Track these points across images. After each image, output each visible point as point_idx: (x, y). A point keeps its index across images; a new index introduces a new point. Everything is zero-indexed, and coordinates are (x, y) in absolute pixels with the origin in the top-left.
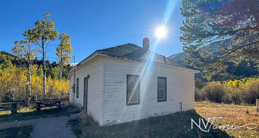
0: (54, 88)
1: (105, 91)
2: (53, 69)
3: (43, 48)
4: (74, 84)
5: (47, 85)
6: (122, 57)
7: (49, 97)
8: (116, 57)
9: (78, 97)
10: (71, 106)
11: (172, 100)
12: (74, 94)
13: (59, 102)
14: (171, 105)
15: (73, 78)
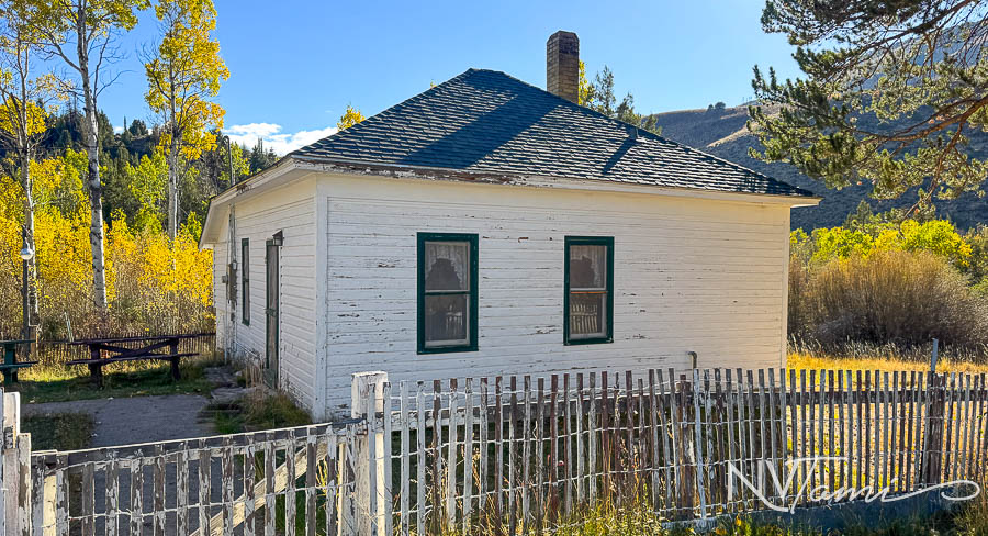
0: (141, 279)
1: (331, 296)
2: (129, 169)
3: (84, 71)
4: (231, 266)
5: (110, 264)
6: (392, 169)
7: (123, 321)
8: (368, 171)
9: (246, 322)
10: (221, 364)
11: (642, 337)
12: (233, 307)
13: (173, 342)
14: (639, 360)
15: (225, 235)
